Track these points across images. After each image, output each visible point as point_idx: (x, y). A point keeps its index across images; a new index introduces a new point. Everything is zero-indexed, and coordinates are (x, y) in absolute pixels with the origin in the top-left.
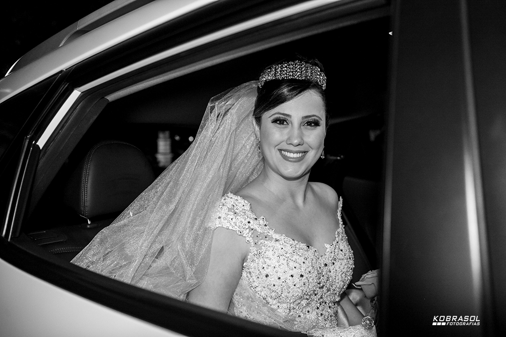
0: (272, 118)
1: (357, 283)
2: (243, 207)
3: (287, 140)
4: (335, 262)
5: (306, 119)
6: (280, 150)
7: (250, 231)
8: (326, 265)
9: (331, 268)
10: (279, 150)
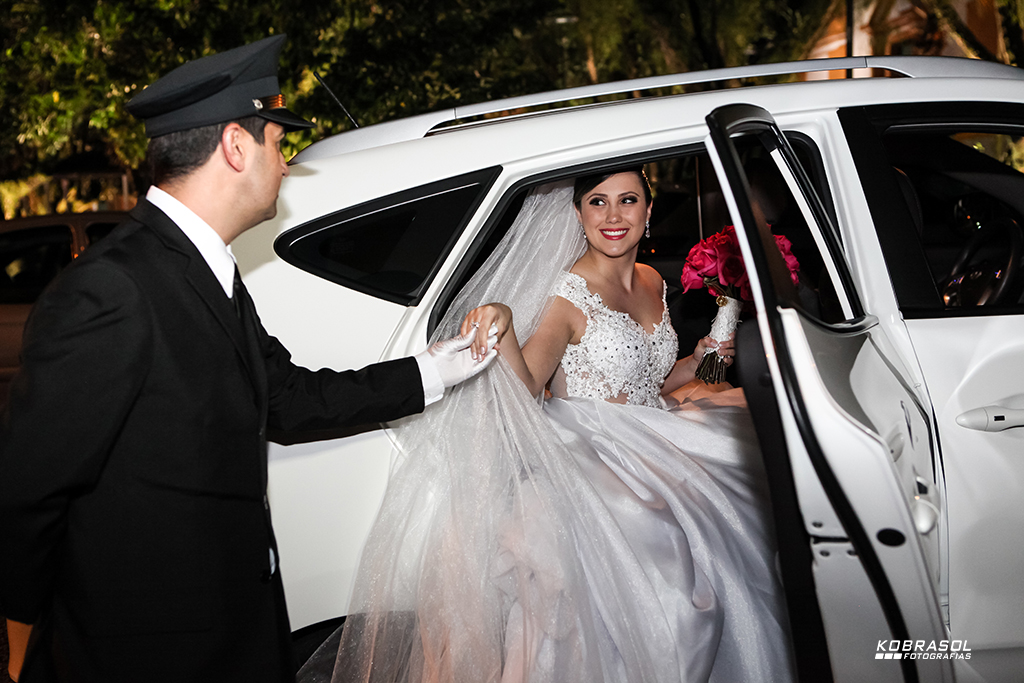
0: (591, 199)
6: (602, 231)
7: (586, 306)
8: (654, 343)
9: (659, 347)
10: (600, 230)
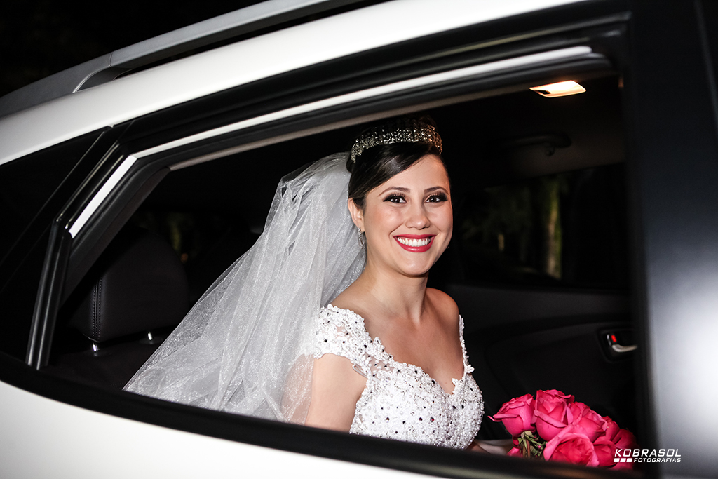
0: (384, 196)
1: (496, 416)
2: (356, 325)
3: (407, 223)
4: (464, 405)
5: (429, 193)
6: (397, 238)
7: (366, 358)
8: (454, 407)
10: (394, 237)
